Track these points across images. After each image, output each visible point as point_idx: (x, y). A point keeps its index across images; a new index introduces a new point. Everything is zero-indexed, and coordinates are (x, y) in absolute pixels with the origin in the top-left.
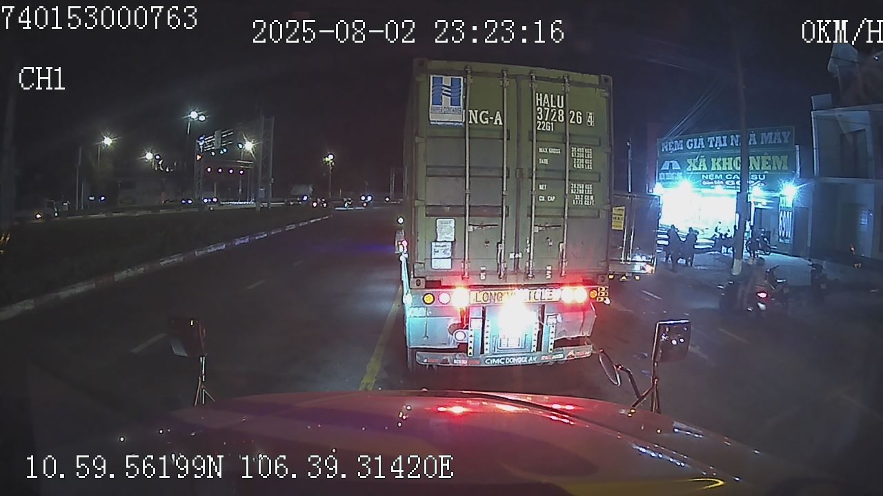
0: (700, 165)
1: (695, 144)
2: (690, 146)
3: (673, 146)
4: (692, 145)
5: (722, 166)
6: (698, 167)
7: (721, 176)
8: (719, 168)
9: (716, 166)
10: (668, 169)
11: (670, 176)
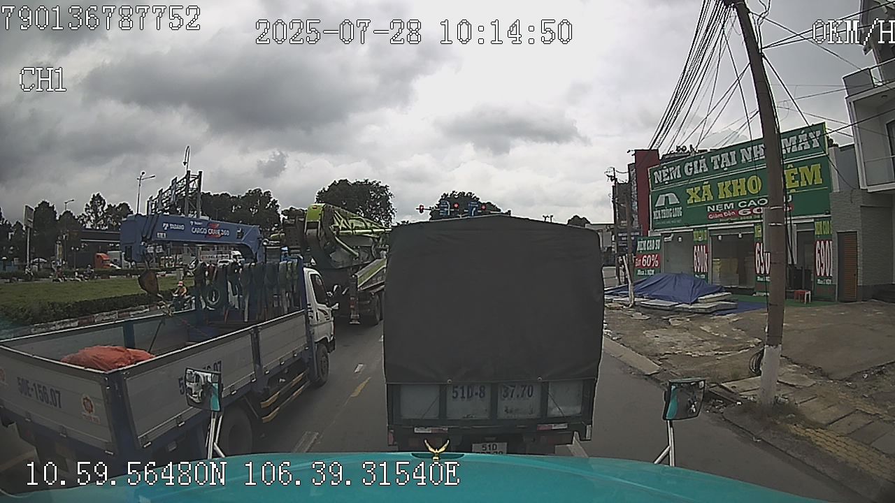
0: (704, 194)
3: (669, 175)
4: (691, 170)
6: (701, 197)
7: (732, 204)
8: (729, 195)
9: (725, 193)
10: (663, 204)
11: (667, 213)
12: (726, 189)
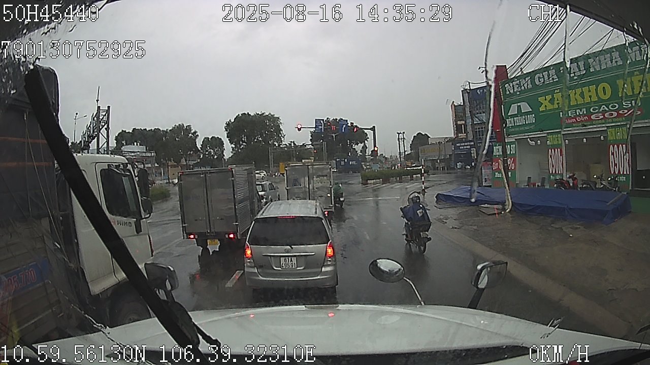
0: (556, 102)
1: (546, 77)
2: (540, 82)
3: (519, 85)
4: (542, 80)
5: (584, 98)
6: (554, 104)
7: (585, 109)
8: (580, 101)
9: (576, 99)
10: (516, 113)
11: (520, 121)
12: (577, 96)
